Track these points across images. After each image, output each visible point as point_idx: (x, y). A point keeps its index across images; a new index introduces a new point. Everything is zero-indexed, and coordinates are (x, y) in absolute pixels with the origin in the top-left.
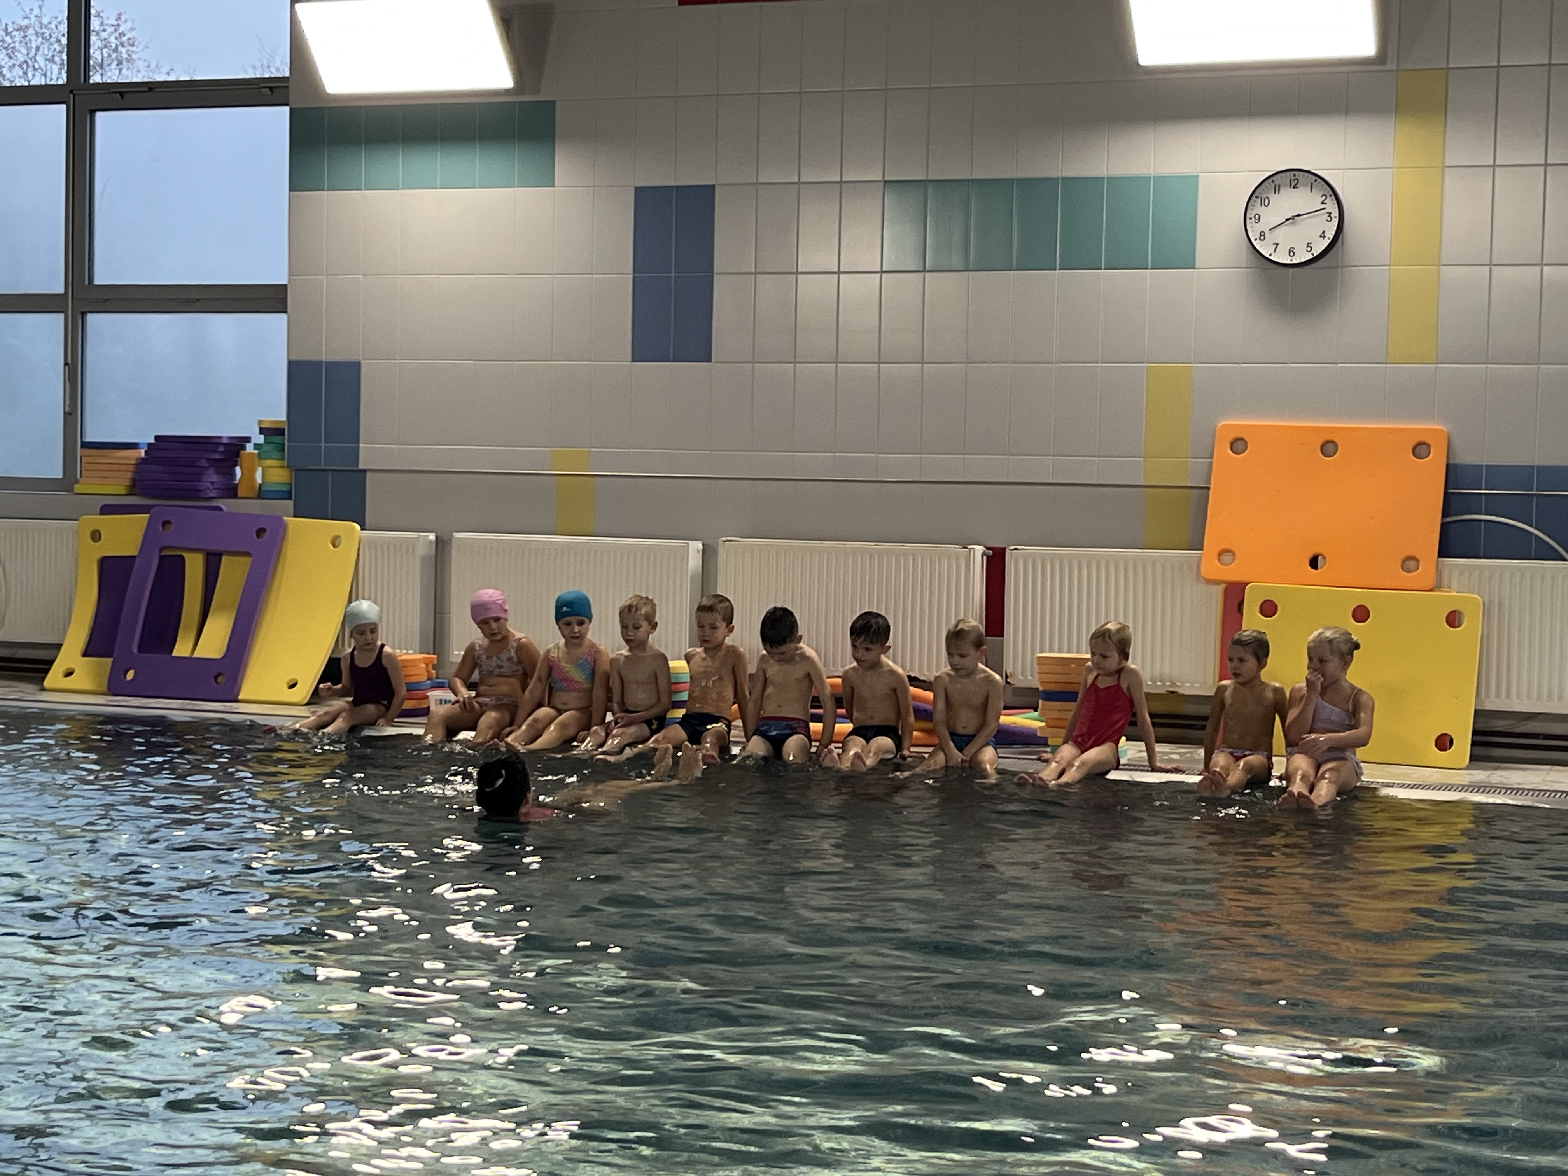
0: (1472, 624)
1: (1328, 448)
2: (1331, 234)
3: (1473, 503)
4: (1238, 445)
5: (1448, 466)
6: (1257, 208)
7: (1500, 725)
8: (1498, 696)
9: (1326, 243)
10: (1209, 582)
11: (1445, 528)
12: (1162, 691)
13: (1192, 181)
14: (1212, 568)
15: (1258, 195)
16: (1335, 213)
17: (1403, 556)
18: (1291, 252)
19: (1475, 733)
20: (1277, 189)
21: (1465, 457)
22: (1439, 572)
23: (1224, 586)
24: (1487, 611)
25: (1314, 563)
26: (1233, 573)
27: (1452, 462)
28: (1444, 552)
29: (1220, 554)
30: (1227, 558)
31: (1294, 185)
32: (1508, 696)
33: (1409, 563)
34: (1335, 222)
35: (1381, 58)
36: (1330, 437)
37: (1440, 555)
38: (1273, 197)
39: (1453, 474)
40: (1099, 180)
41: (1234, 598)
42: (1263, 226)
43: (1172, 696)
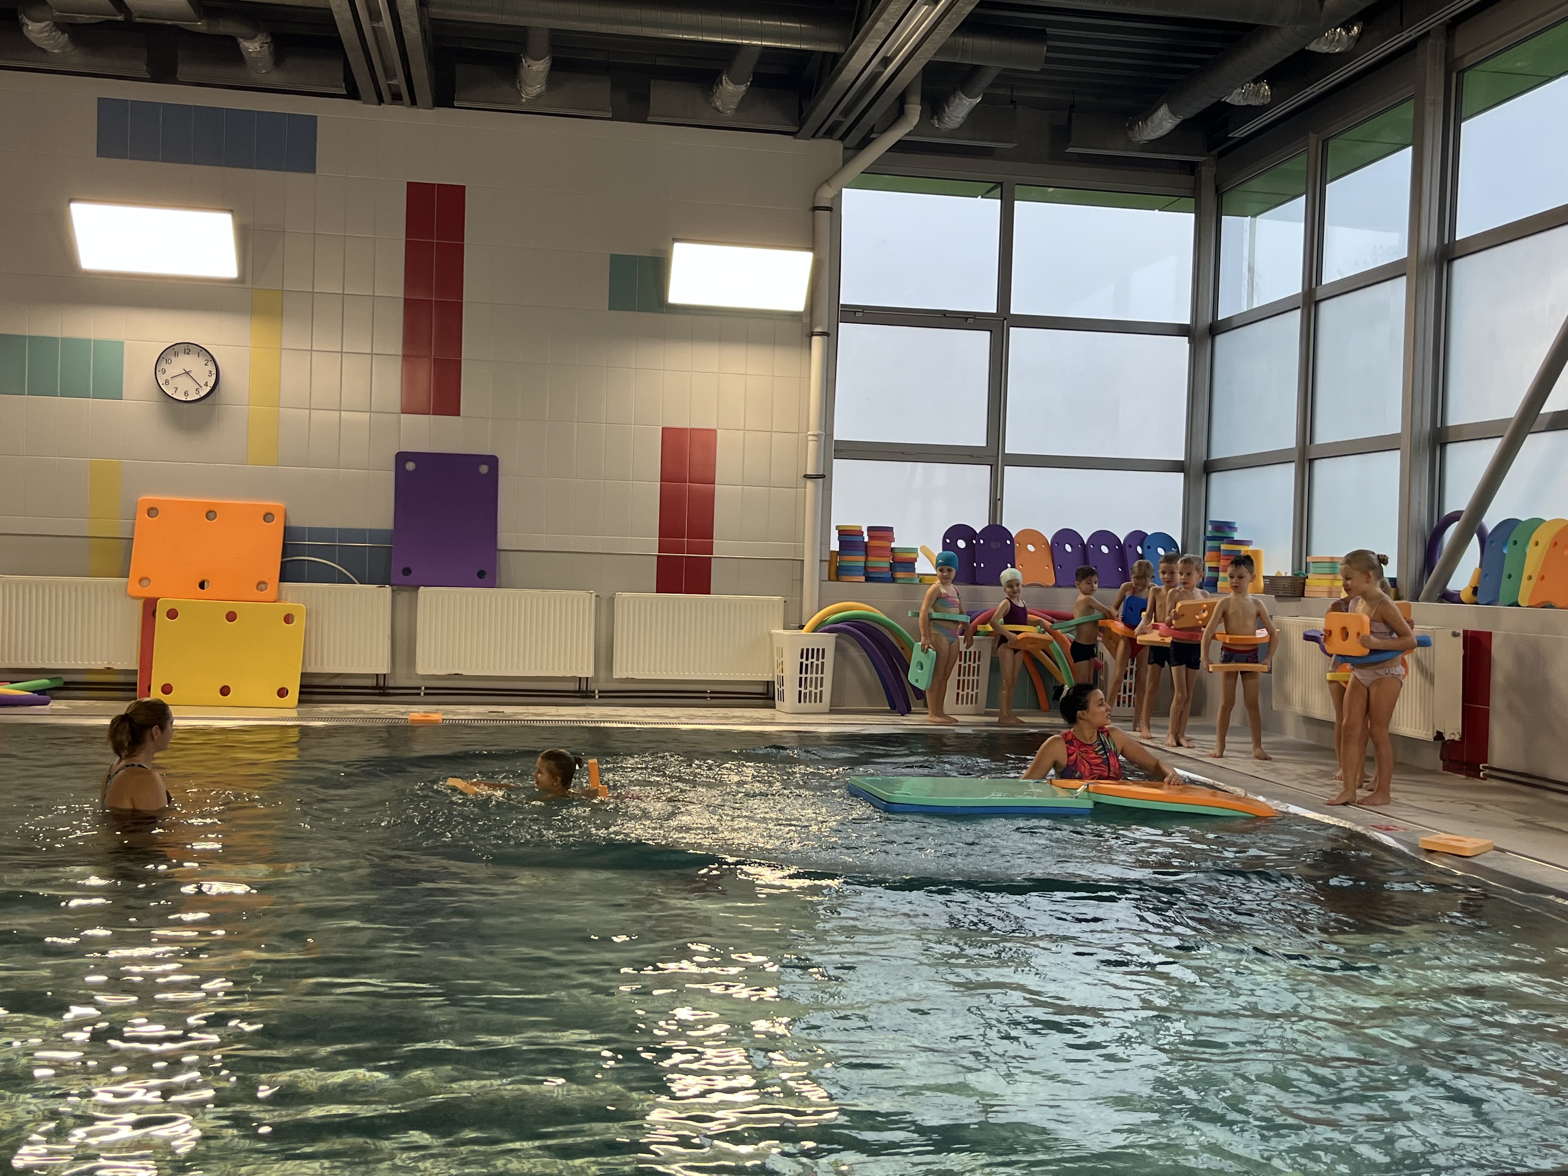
0: (299, 622)
1: (211, 515)
2: (211, 384)
3: (302, 550)
4: (152, 511)
5: (285, 527)
6: (163, 365)
7: (316, 681)
8: (316, 664)
9: (209, 389)
10: (133, 598)
11: (283, 565)
12: (102, 668)
13: (120, 344)
14: (135, 589)
15: (164, 356)
16: (214, 372)
17: (257, 581)
19: (301, 686)
20: (176, 354)
21: (296, 522)
22: (279, 590)
23: (143, 600)
24: (309, 615)
25: (202, 585)
26: (149, 593)
27: (287, 525)
28: (283, 579)
29: (141, 580)
30: (145, 582)
31: (187, 352)
32: (322, 664)
33: (261, 585)
34: (214, 377)
35: (241, 279)
36: (211, 508)
37: (281, 581)
38: (173, 358)
39: (288, 532)
40: (55, 339)
41: (150, 607)
42: (167, 376)
43: (109, 670)
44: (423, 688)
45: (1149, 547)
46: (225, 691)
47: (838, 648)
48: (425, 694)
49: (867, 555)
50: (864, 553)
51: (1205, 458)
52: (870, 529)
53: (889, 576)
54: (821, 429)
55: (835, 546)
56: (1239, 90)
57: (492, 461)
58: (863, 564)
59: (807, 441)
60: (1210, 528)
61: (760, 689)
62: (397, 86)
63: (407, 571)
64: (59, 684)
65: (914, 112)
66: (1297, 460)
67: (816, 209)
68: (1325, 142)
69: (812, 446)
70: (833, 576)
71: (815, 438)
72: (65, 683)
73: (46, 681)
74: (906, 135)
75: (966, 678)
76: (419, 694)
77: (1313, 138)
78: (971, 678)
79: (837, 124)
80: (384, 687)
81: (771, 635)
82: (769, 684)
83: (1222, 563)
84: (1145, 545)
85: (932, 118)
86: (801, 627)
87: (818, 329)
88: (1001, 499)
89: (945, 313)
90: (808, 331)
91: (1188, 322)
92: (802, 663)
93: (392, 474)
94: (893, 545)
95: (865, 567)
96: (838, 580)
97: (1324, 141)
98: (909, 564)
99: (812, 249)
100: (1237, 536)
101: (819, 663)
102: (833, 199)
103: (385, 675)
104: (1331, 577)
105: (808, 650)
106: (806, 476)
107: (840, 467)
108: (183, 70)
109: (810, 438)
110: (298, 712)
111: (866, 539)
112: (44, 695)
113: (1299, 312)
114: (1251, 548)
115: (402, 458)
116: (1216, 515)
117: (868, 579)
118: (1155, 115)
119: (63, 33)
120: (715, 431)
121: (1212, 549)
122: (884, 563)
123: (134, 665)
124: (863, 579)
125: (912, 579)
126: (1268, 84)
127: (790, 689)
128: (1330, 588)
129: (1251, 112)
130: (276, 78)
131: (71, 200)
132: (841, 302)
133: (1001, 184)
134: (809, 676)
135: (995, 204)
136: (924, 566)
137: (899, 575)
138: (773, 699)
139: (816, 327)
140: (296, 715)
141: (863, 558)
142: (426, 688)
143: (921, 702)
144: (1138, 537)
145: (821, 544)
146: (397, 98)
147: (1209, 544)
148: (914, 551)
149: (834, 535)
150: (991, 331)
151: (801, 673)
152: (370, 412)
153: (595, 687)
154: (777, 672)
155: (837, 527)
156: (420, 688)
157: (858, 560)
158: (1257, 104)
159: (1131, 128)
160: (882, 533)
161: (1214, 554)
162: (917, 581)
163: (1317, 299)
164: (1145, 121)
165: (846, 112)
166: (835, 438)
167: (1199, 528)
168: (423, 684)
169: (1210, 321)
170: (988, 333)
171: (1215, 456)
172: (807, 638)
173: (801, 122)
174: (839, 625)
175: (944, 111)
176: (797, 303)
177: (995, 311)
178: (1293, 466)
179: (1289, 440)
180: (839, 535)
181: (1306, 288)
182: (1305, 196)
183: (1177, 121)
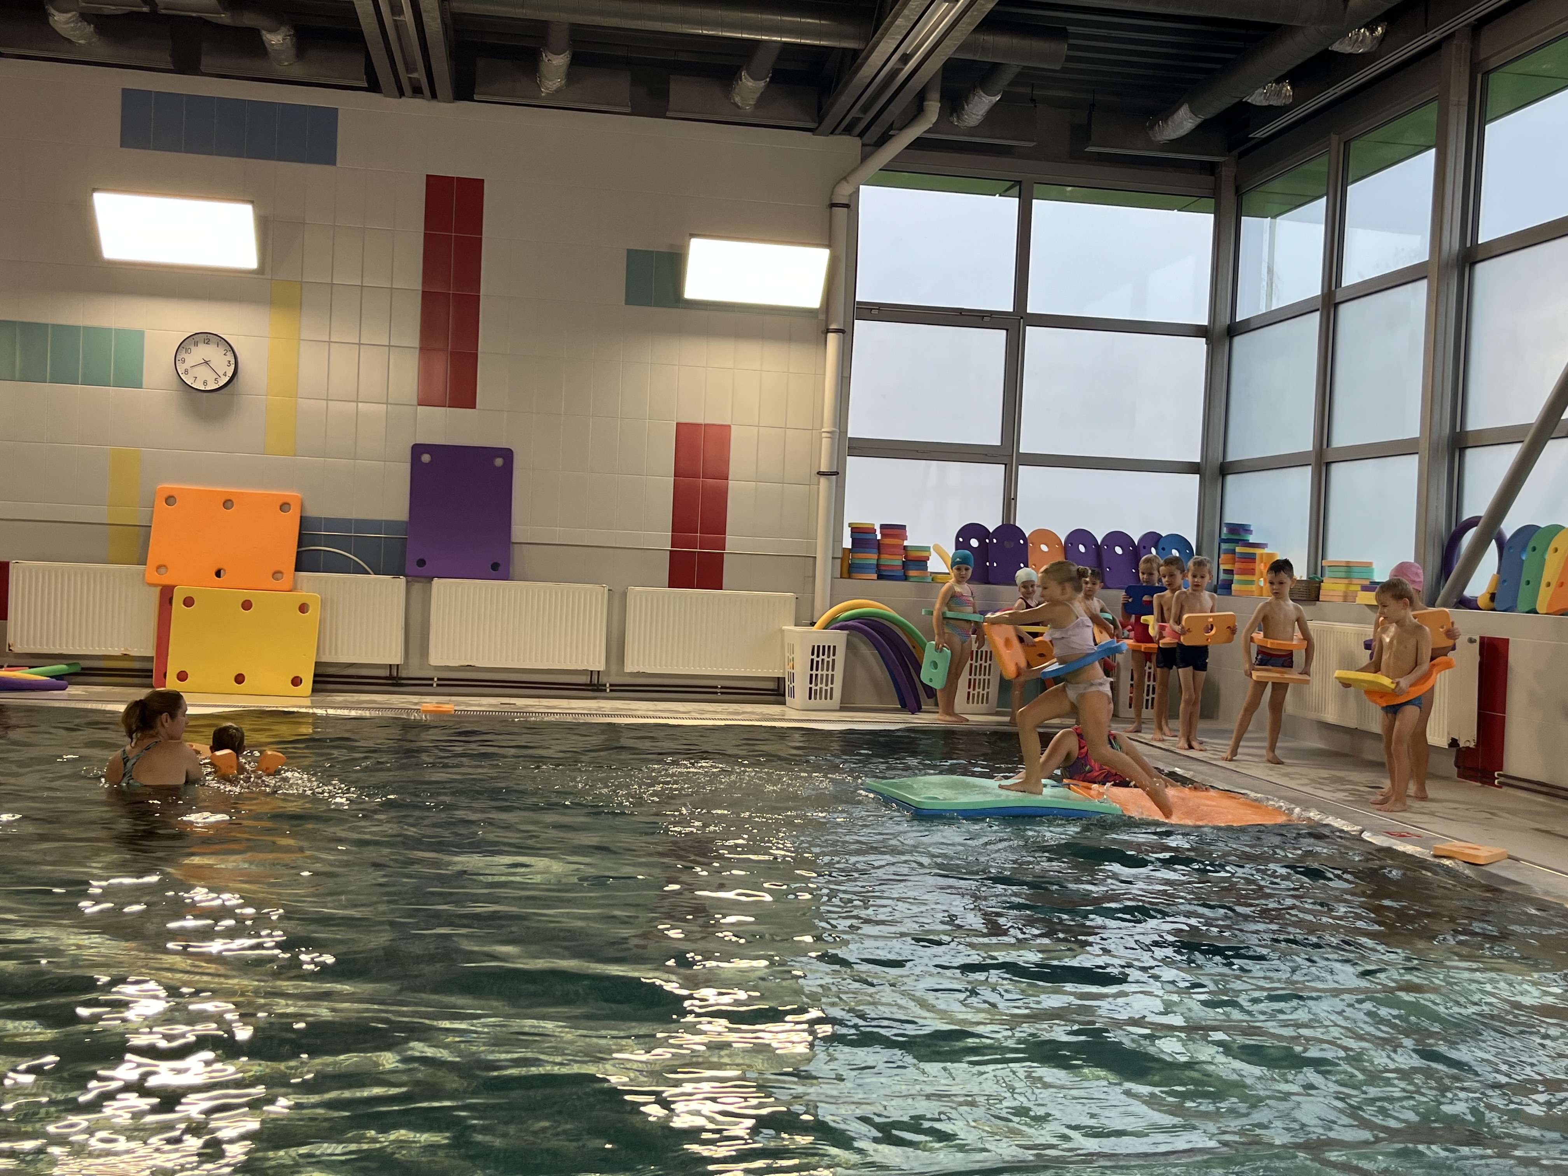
0: (314, 612)
1: (227, 504)
2: (230, 374)
3: (317, 540)
4: (170, 500)
5: (301, 517)
6: (182, 355)
7: (330, 671)
8: (330, 652)
9: (227, 379)
10: (151, 585)
11: (299, 554)
12: (119, 654)
13: (141, 333)
14: (153, 576)
15: (183, 346)
16: (233, 361)
17: (273, 571)
18: (205, 383)
19: (315, 675)
20: (196, 344)
21: (313, 512)
22: (295, 580)
23: (160, 588)
24: (323, 604)
25: (218, 574)
26: (166, 580)
27: (304, 515)
28: (298, 569)
29: (158, 568)
30: (163, 570)
31: (207, 342)
32: (336, 653)
33: (277, 574)
34: (233, 366)
35: (261, 270)
36: (229, 497)
37: (296, 570)
38: (193, 348)
39: (304, 522)
40: (77, 328)
41: (166, 595)
42: (187, 365)
43: (125, 657)
44: (436, 679)
45: (1163, 549)
46: (240, 679)
47: (849, 645)
48: (438, 685)
49: (879, 553)
50: (876, 550)
51: (1221, 460)
52: (883, 527)
53: (901, 573)
54: (835, 426)
55: (847, 543)
56: (1260, 90)
57: (507, 454)
58: (875, 562)
59: (821, 438)
60: (1225, 530)
61: (771, 685)
62: (418, 80)
63: (421, 563)
64: (76, 669)
65: (933, 108)
66: (1313, 464)
67: (833, 205)
68: (1347, 144)
69: (826, 442)
70: (845, 574)
71: (829, 435)
72: (83, 669)
73: (64, 667)
74: (925, 132)
75: (978, 677)
76: (432, 685)
77: (1334, 138)
78: (982, 677)
79: (856, 121)
80: (398, 678)
81: (782, 631)
82: (780, 681)
83: (1237, 565)
84: (1160, 547)
85: (951, 115)
86: (813, 624)
87: (833, 326)
88: (1015, 499)
89: (960, 311)
90: (824, 328)
91: (1205, 323)
92: (812, 660)
93: (408, 466)
94: (906, 543)
95: (878, 565)
96: (850, 578)
97: (1345, 143)
98: (921, 562)
99: (828, 246)
100: (1252, 539)
101: (830, 660)
102: (850, 196)
103: (398, 665)
104: (1346, 581)
105: (819, 647)
106: (820, 473)
107: (853, 464)
108: (206, 62)
109: (824, 435)
110: (312, 702)
111: (879, 537)
112: (61, 681)
113: (1317, 315)
114: (1266, 551)
115: (417, 450)
116: (1231, 517)
117: (880, 577)
118: (1175, 116)
119: (89, 23)
120: (729, 426)
121: (1228, 551)
122: (896, 561)
123: (150, 652)
124: (875, 576)
125: (923, 578)
126: (1290, 84)
127: (800, 686)
128: (1345, 592)
129: (1273, 112)
130: (298, 71)
131: (95, 190)
132: (857, 299)
133: (1020, 183)
134: (819, 672)
135: (1013, 203)
136: (936, 565)
137: (912, 573)
138: (784, 695)
139: (831, 323)
140: (309, 704)
141: (876, 556)
142: (439, 679)
143: (931, 701)
144: (1153, 539)
145: (834, 541)
146: (417, 91)
147: (1224, 546)
148: (927, 549)
149: (847, 532)
150: (1007, 330)
151: (812, 669)
152: (387, 404)
153: (606, 680)
154: (788, 669)
155: (850, 525)
156: (432, 679)
157: (871, 558)
158: (1279, 104)
159: (1152, 127)
160: (895, 531)
161: (1230, 556)
162: (930, 580)
163: (1337, 301)
164: (1165, 121)
165: (865, 109)
166: (849, 436)
167: (1213, 532)
168: (436, 675)
169: (1228, 322)
170: (1005, 332)
171: (1231, 458)
172: (818, 635)
173: (820, 119)
174: (850, 623)
175: (963, 109)
176: (813, 299)
177: (1012, 310)
178: (1310, 468)
179: (1306, 443)
180: (852, 532)
181: (1326, 291)
182: (1325, 197)
183: (1198, 121)
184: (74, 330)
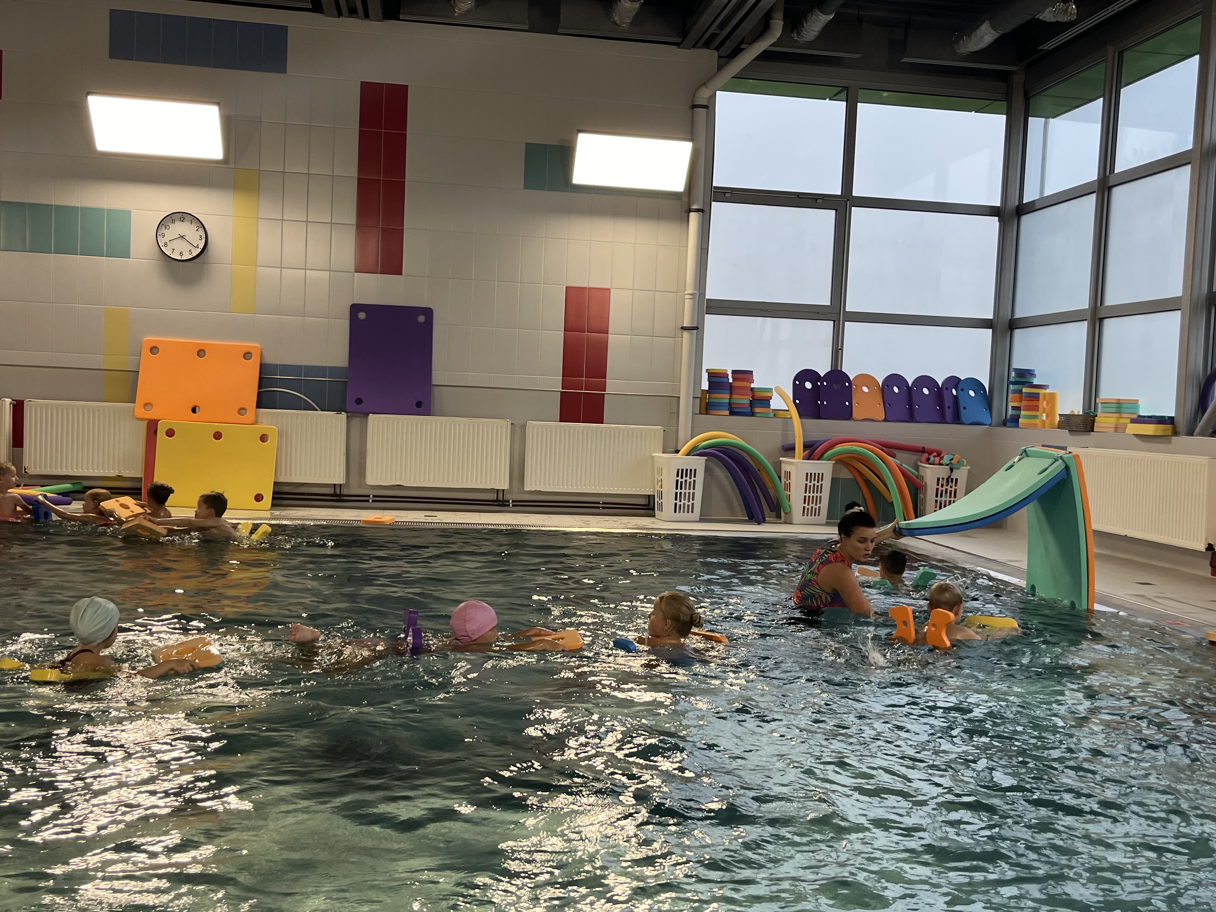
0: (272, 441)
1: (201, 353)
2: (201, 246)
3: (275, 383)
4: (154, 350)
5: (261, 364)
6: (162, 230)
7: (286, 489)
8: (286, 475)
9: (199, 250)
10: (140, 419)
11: (259, 395)
12: (114, 475)
13: (128, 213)
14: (141, 412)
15: (163, 223)
16: (204, 236)
17: (238, 408)
18: (181, 254)
19: (274, 493)
20: (173, 221)
21: (270, 359)
22: (256, 415)
23: (146, 422)
24: (280, 435)
25: (194, 410)
26: (152, 415)
27: (263, 362)
28: (259, 406)
29: (145, 405)
30: (148, 407)
31: (182, 220)
32: (291, 475)
33: (242, 411)
34: (204, 241)
35: (226, 161)
36: (202, 348)
37: (257, 407)
38: (171, 226)
39: (263, 368)
40: (75, 208)
41: (152, 427)
42: (167, 239)
43: (119, 478)
44: (371, 496)
45: (962, 390)
47: (707, 470)
48: (373, 501)
49: (731, 394)
50: (728, 391)
51: (1010, 317)
52: (734, 372)
53: (749, 410)
54: (695, 289)
55: (705, 386)
56: (1050, 9)
57: (428, 312)
58: (727, 401)
59: (684, 299)
60: (1013, 374)
61: (642, 501)
62: (354, 2)
63: (359, 401)
64: (77, 488)
65: (778, 26)
66: (1089, 319)
67: (694, 106)
68: (1121, 53)
69: (688, 303)
70: (704, 411)
71: (690, 297)
73: (69, 486)
74: (771, 46)
75: (811, 494)
76: (368, 501)
77: (1111, 49)
78: (815, 495)
79: (714, 36)
80: (341, 495)
81: (653, 457)
82: (650, 498)
83: (1024, 403)
84: (960, 387)
85: (792, 32)
86: (677, 452)
87: (694, 207)
88: (842, 349)
89: (798, 195)
90: (686, 208)
91: (998, 204)
92: (677, 481)
93: (347, 322)
94: (753, 386)
95: (730, 403)
96: (707, 414)
97: (1119, 53)
98: (765, 401)
99: (691, 139)
100: (1036, 382)
101: (692, 480)
102: (709, 98)
103: (341, 485)
104: (1117, 415)
105: (682, 470)
106: (683, 328)
107: (710, 320)
109: (687, 296)
110: (271, 514)
111: (731, 381)
112: (67, 497)
113: (1094, 196)
114: (1048, 391)
115: (355, 309)
116: (1018, 363)
117: (732, 413)
118: (978, 31)
120: (609, 289)
121: (1014, 392)
122: (744, 400)
123: (140, 474)
124: (727, 413)
125: (768, 414)
126: (1075, 3)
127: (668, 501)
128: (1116, 424)
129: (1059, 27)
131: (88, 93)
132: (714, 185)
133: (847, 87)
134: (683, 491)
135: (842, 105)
136: (776, 403)
137: (757, 410)
138: (654, 509)
139: (693, 204)
140: (269, 516)
141: (728, 396)
142: (374, 496)
143: (774, 514)
144: (953, 381)
145: (694, 384)
146: (353, 12)
147: (1012, 387)
148: (770, 390)
149: (705, 376)
150: (836, 210)
151: (677, 488)
152: (330, 271)
153: (509, 497)
154: (657, 488)
155: (707, 371)
156: (369, 496)
157: (724, 397)
158: (1065, 20)
159: (957, 42)
160: (744, 375)
161: (1017, 395)
162: (772, 415)
163: (1110, 185)
164: (970, 35)
165: (722, 26)
166: (707, 297)
167: (1003, 375)
168: (372, 493)
169: (1017, 204)
170: (834, 212)
171: (1018, 315)
172: (681, 461)
173: (684, 34)
174: (708, 450)
175: (803, 26)
176: (678, 184)
177: (840, 194)
178: (1085, 323)
179: (1083, 302)
180: (709, 376)
181: (1101, 176)
182: (1102, 99)
183: (997, 35)
184: (73, 210)
